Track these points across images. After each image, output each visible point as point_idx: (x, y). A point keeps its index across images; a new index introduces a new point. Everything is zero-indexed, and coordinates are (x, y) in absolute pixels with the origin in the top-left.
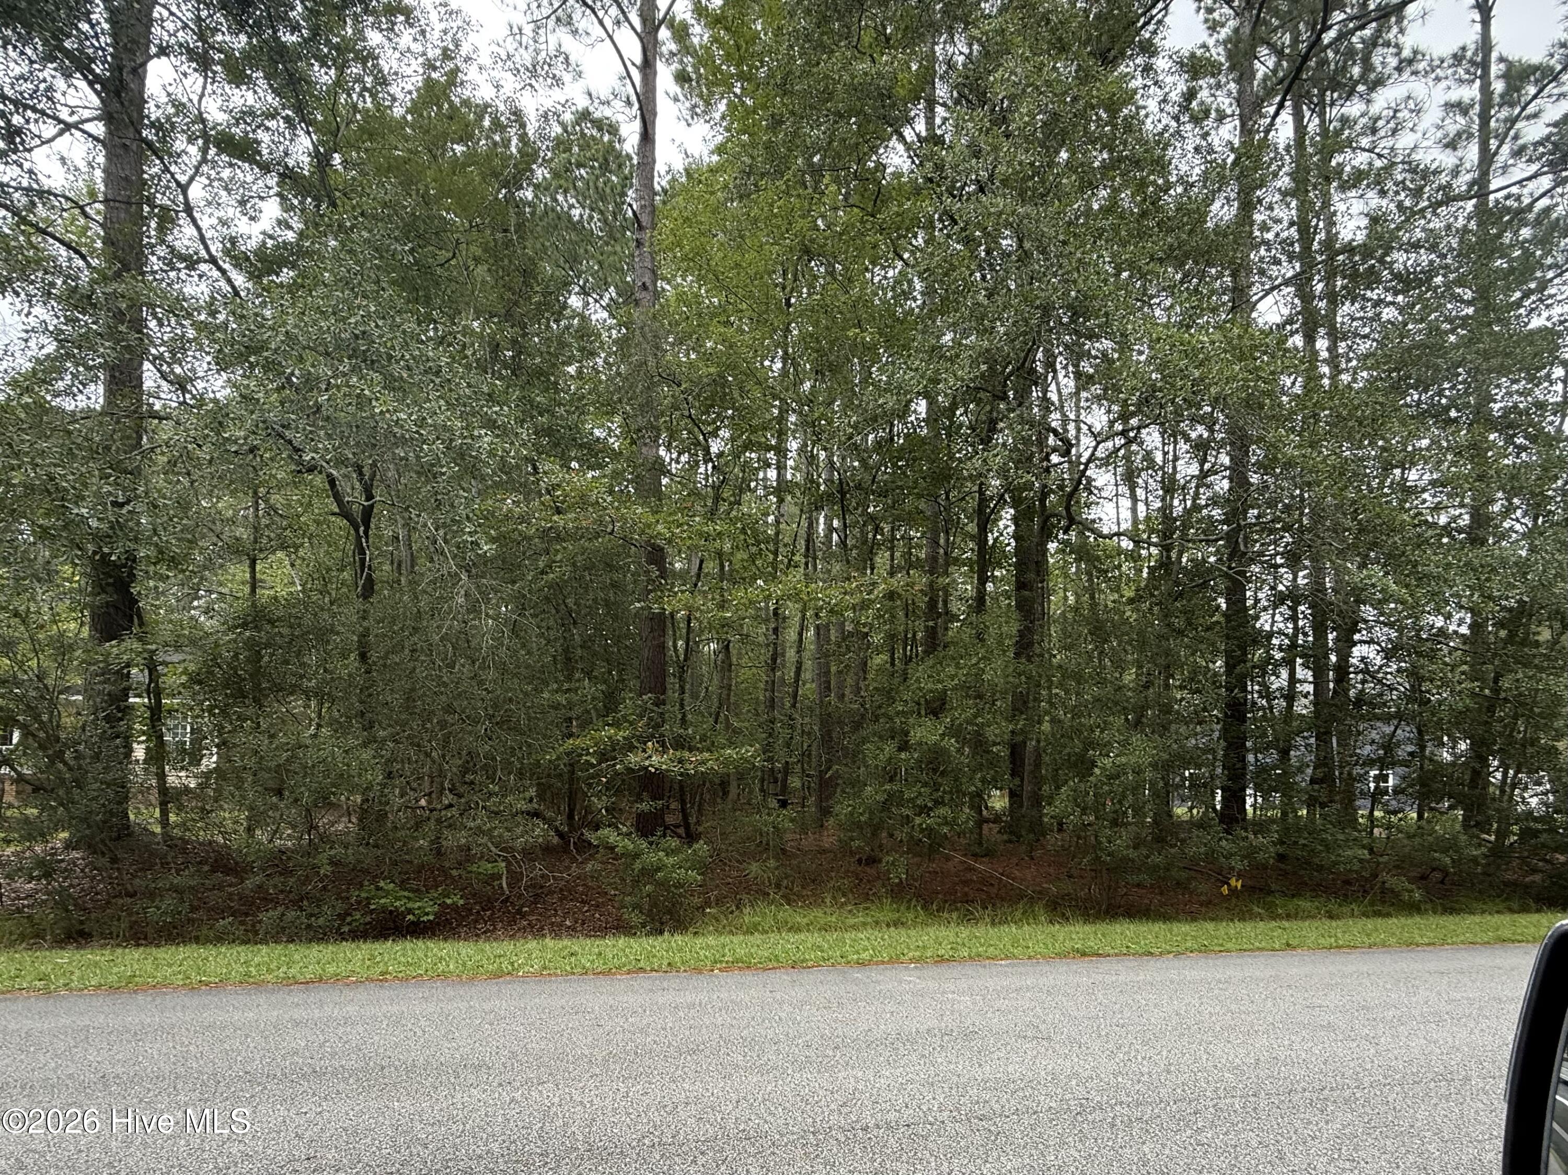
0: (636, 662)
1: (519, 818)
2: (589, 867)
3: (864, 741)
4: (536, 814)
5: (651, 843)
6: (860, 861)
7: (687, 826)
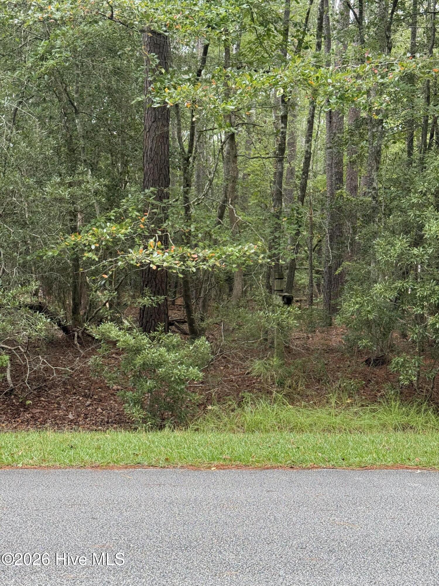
0: (139, 154)
1: (22, 311)
2: (91, 361)
3: (375, 235)
4: (40, 308)
5: (153, 339)
6: (368, 362)
7: (191, 322)
